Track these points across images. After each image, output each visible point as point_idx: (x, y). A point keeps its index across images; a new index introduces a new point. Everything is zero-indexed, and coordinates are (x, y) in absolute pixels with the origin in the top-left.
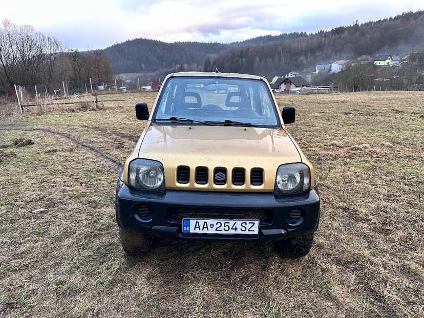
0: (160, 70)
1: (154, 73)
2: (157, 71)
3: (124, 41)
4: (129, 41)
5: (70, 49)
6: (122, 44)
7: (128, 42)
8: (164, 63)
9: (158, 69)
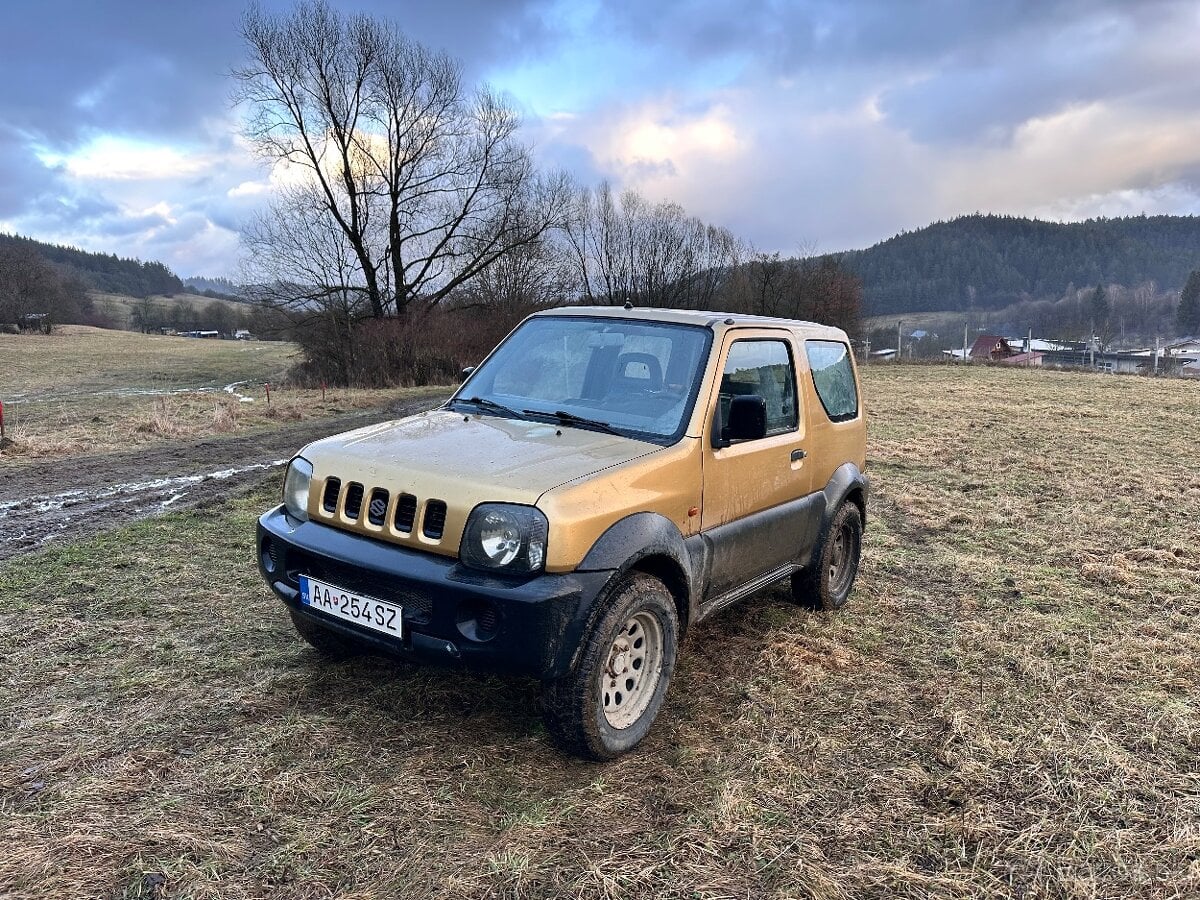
0: (1025, 302)
1: (1003, 313)
2: (1012, 308)
3: (925, 225)
4: (940, 225)
5: (761, 253)
6: (920, 233)
7: (937, 229)
8: (1040, 284)
9: (1015, 301)
